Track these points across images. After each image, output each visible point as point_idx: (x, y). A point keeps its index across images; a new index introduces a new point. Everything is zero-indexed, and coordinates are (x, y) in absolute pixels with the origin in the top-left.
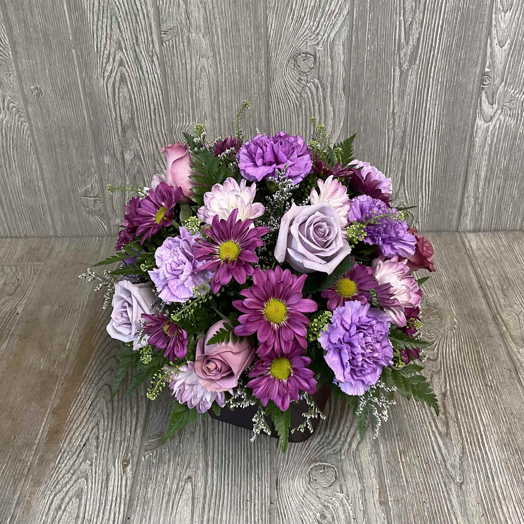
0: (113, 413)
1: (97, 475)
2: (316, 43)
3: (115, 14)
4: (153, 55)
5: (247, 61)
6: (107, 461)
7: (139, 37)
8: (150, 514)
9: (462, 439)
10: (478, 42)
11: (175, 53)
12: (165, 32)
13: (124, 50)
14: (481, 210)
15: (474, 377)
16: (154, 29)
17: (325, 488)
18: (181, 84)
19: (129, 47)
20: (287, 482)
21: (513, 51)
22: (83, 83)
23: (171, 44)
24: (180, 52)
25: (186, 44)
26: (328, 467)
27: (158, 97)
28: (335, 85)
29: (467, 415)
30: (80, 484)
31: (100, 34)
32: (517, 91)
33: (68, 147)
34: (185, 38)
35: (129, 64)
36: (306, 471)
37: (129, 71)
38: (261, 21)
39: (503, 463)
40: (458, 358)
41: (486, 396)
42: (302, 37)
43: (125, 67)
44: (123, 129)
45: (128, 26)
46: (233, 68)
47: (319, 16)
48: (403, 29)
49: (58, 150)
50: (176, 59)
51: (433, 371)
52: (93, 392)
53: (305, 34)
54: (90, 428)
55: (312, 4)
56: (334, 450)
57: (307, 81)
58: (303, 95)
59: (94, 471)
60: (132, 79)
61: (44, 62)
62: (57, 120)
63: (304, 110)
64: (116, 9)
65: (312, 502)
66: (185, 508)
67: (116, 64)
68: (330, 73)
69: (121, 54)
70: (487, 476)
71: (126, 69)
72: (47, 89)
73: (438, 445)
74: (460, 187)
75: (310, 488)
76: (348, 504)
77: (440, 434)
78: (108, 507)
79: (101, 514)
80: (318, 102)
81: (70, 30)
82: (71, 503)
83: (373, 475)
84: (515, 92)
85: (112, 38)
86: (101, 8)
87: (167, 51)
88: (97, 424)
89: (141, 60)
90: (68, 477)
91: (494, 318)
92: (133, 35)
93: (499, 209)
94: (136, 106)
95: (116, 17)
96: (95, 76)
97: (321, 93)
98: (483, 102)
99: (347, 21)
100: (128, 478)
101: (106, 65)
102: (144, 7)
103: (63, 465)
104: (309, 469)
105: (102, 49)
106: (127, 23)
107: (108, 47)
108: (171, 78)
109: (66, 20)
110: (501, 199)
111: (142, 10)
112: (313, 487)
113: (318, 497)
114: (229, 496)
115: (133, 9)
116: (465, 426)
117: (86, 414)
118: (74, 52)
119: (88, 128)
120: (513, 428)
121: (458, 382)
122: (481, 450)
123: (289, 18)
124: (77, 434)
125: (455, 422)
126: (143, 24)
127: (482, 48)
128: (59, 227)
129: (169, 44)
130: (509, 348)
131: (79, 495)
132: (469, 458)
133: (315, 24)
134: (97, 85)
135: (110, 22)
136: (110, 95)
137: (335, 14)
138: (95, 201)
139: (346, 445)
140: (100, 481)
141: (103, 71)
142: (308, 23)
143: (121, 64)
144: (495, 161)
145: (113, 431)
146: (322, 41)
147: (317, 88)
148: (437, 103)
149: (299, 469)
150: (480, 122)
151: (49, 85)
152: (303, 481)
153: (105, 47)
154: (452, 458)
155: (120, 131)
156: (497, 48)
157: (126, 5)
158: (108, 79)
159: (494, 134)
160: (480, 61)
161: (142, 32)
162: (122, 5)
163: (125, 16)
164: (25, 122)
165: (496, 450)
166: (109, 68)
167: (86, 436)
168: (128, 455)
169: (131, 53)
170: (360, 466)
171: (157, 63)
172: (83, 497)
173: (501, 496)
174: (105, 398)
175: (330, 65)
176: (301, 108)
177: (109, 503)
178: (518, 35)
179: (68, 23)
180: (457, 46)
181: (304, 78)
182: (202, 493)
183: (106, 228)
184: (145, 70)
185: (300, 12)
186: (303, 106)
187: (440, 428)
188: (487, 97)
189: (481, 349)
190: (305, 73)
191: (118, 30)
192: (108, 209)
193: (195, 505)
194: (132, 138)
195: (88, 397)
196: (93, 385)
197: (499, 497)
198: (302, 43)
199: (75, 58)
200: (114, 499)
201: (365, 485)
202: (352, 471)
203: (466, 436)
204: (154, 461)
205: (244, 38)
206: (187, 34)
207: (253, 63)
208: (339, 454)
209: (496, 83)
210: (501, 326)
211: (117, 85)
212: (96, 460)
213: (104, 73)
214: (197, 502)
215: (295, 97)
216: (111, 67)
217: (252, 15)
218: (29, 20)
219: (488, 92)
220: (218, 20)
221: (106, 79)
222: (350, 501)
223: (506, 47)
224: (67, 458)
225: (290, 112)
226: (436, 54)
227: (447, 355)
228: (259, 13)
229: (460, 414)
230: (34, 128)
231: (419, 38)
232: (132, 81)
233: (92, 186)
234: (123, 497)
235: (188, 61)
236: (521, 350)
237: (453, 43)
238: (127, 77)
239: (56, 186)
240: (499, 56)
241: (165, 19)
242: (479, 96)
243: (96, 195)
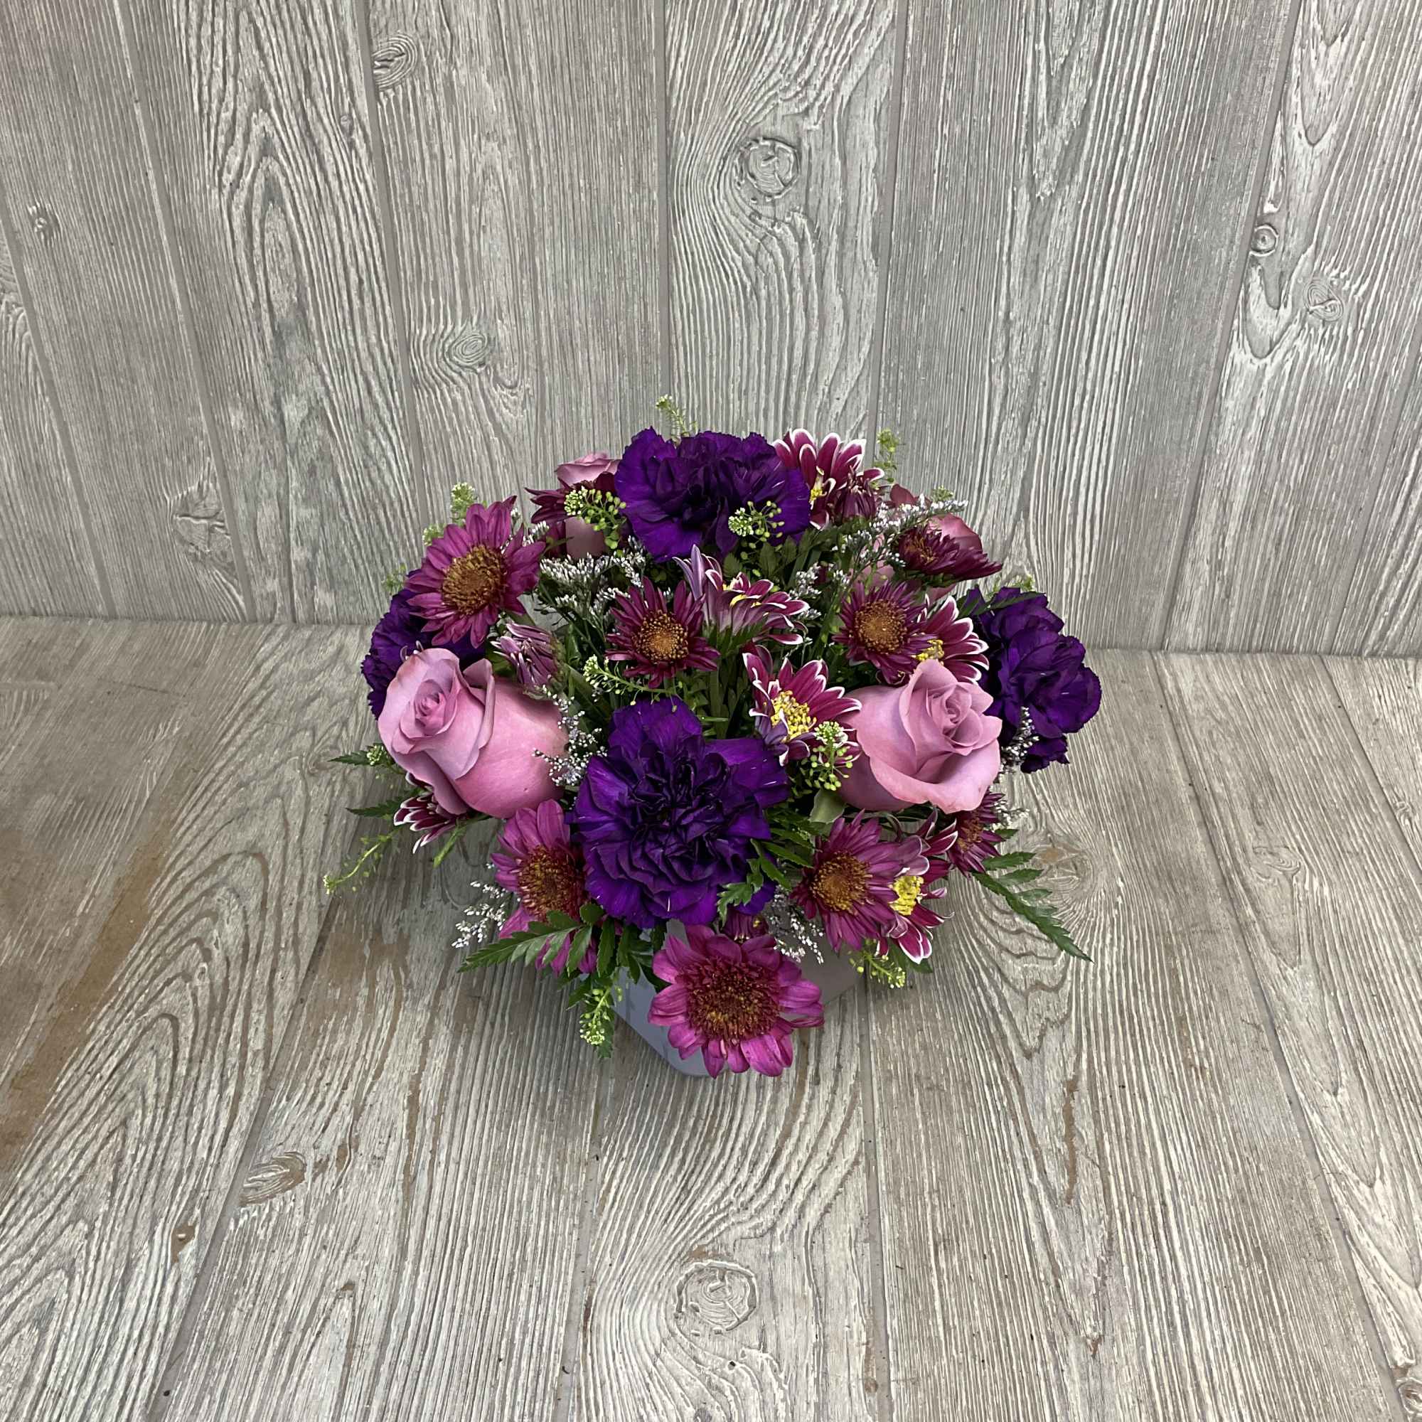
0: (170, 1096)
1: (100, 1263)
2: (802, 108)
4: (351, 128)
5: (610, 154)
6: (134, 1225)
7: (314, 75)
8: (227, 1383)
9: (1111, 1213)
10: (1249, 126)
11: (414, 125)
12: (386, 62)
13: (273, 111)
14: (1228, 597)
15: (1157, 1042)
16: (354, 52)
17: (719, 1332)
18: (432, 215)
19: (288, 102)
20: (616, 1310)
21: (1344, 158)
22: (167, 201)
23: (401, 97)
24: (427, 123)
25: (441, 99)
26: (733, 1272)
27: (368, 248)
28: (849, 233)
29: (1130, 1146)
30: (50, 1286)
31: (207, 62)
32: (1346, 272)
33: (133, 381)
34: (439, 80)
35: (289, 151)
36: (671, 1281)
37: (288, 171)
38: (650, 39)
39: (1217, 1289)
40: (1119, 984)
41: (1184, 1094)
42: (763, 90)
43: (277, 159)
44: (277, 334)
45: (282, 42)
46: (571, 175)
47: (810, 31)
48: (1043, 77)
49: (107, 387)
50: (416, 142)
51: (1047, 1019)
52: (126, 1033)
53: (771, 83)
54: (104, 1133)
56: (755, 1228)
57: (776, 220)
58: (761, 258)
59: (94, 1252)
60: (296, 195)
61: (60, 140)
62: (101, 302)
63: (764, 303)
65: (676, 1372)
66: (325, 1371)
67: (253, 151)
68: (840, 198)
69: (264, 121)
70: (1171, 1324)
71: (281, 166)
72: (70, 216)
73: (1043, 1225)
74: (1176, 533)
75: (677, 1331)
76: (775, 1385)
77: (1051, 1195)
78: (115, 1358)
79: (92, 1376)
80: (802, 281)
81: (126, 50)
82: (15, 1341)
83: (854, 1302)
84: (1342, 276)
85: (239, 76)
87: (391, 116)
88: (124, 1123)
89: (321, 142)
90: (20, 1266)
91: (1225, 881)
92: (298, 69)
93: (1275, 594)
94: (311, 272)
95: (249, 14)
96: (197, 183)
97: (813, 257)
98: (1252, 299)
99: (887, 44)
100: (183, 1279)
101: (226, 153)
103: (15, 1231)
104: (682, 1278)
105: (214, 106)
106: (280, 32)
107: (229, 98)
108: (402, 196)
109: (114, 19)
110: (1284, 568)
112: (684, 1328)
113: (695, 1359)
114: (452, 1343)
116: (1121, 1176)
117: (98, 1094)
118: (138, 112)
119: (183, 331)
120: (1253, 1188)
121: (1113, 1053)
122: (1158, 1247)
123: (726, 32)
124: (65, 1147)
125: (1094, 1162)
126: (324, 37)
127: (1259, 143)
128: (119, 593)
129: (395, 98)
130: (1258, 965)
131: (41, 1320)
132: (1126, 1269)
133: (800, 53)
134: (204, 207)
135: (233, 29)
136: (240, 237)
137: (854, 27)
138: (211, 530)
139: (791, 1215)
140: (106, 1283)
141: (218, 168)
142: (779, 48)
143: (267, 150)
144: (1274, 466)
145: (164, 1144)
146: (817, 104)
147: (802, 242)
148: (1128, 297)
149: (653, 1274)
150: (1240, 355)
151: (75, 204)
152: (658, 1312)
153: (221, 101)
154: (1078, 1267)
155: (268, 341)
156: (1300, 145)
158: (232, 193)
159: (1277, 390)
160: (1251, 182)
161: (320, 61)
163: (274, 12)
164: (18, 306)
165: (1201, 1248)
166: (234, 161)
167: (89, 1155)
168: (191, 1214)
169: (294, 122)
170: (820, 1276)
171: (363, 152)
172: (53, 1326)
173: (1204, 1383)
174: (156, 1052)
175: (838, 173)
176: (758, 298)
177: (119, 1346)
178: (1359, 112)
179: (121, 28)
180: (1193, 136)
181: (767, 210)
182: (378, 1331)
183: (242, 603)
184: (330, 169)
185: (759, 16)
186: (763, 293)
187: (1052, 1179)
188: (1265, 287)
189: (1182, 964)
190: (770, 196)
191: (256, 53)
192: (246, 553)
193: (354, 1364)
194: (299, 362)
195: (111, 1045)
196: (132, 1014)
197: (1198, 1385)
198: (763, 108)
199: (143, 131)
200: (136, 1334)
201: (829, 1329)
202: (798, 1289)
203: (1120, 1203)
204: (261, 1232)
205: (603, 88)
206: (444, 70)
207: (626, 163)
208: (768, 1237)
209: (1291, 246)
210: (1240, 905)
211: (257, 209)
212: (105, 1223)
213: (220, 175)
214: (362, 1357)
215: (740, 264)
216: (239, 159)
217: (623, 20)
218: (15, 18)
219: (1267, 270)
220: (529, 32)
221: (226, 191)
222: (782, 1376)
223: (1325, 144)
224: (29, 1213)
225: (726, 307)
226: (1131, 157)
227: (1091, 977)
228: (645, 15)
229: (1110, 1143)
230: (41, 324)
231: (1087, 107)
232: (298, 201)
233: (200, 487)
234: (161, 1329)
235: (449, 149)
236: (1290, 972)
237: (1179, 125)
238: (284, 188)
239: (108, 484)
240: (1304, 170)
241: (382, 23)
242: (1244, 280)
243: (211, 513)
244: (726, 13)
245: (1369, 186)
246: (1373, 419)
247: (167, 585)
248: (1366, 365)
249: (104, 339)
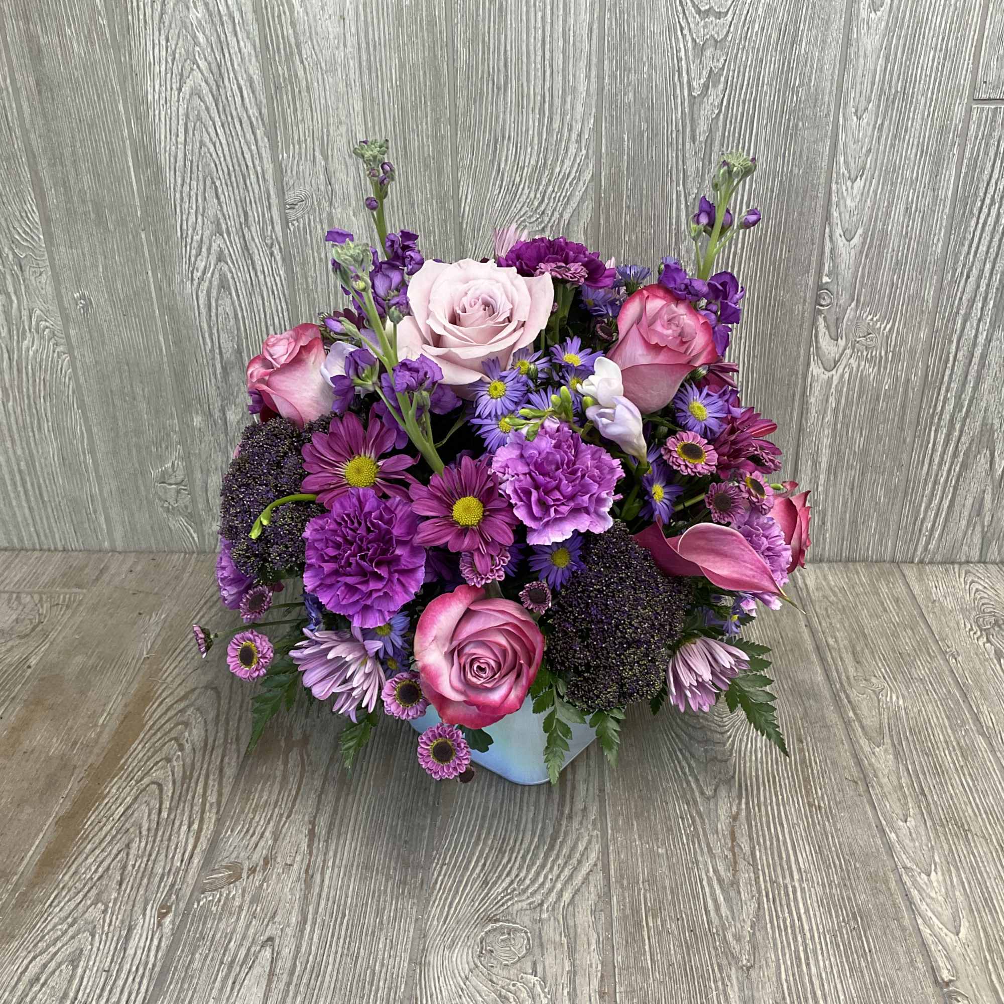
2: (541, 227)
3: (210, 174)
4: (272, 244)
7: (250, 213)
10: (809, 231)
11: (309, 242)
12: (293, 206)
13: (225, 235)
14: (824, 524)
16: (274, 200)
18: (320, 294)
19: (234, 229)
21: (869, 248)
22: (159, 289)
23: (301, 226)
24: (317, 241)
25: (326, 226)
27: (281, 315)
31: (187, 207)
32: (878, 317)
33: (134, 398)
34: (325, 215)
35: (234, 258)
37: (234, 270)
38: (449, 189)
42: (517, 217)
43: (227, 263)
44: (224, 368)
45: (231, 194)
47: (544, 183)
48: (683, 206)
50: (311, 252)
53: (522, 213)
55: (533, 162)
59: (108, 921)
60: (238, 284)
61: (96, 253)
62: (116, 351)
64: (213, 165)
67: (213, 259)
69: (219, 242)
71: (229, 267)
72: (100, 299)
78: (121, 983)
81: (137, 200)
84: (875, 319)
85: (205, 214)
86: (188, 163)
87: (296, 237)
89: (254, 252)
92: (240, 209)
93: (854, 522)
94: (246, 330)
95: (212, 179)
96: (178, 278)
98: (820, 335)
99: (590, 191)
100: (165, 936)
101: (196, 260)
105: (190, 232)
106: (230, 189)
107: (199, 227)
108: (302, 284)
109: (131, 183)
111: (254, 167)
115: (239, 165)
118: (143, 236)
119: (166, 366)
123: (494, 184)
126: (256, 191)
127: (816, 241)
129: (299, 227)
133: (538, 195)
134: (181, 292)
135: (202, 188)
136: (203, 310)
137: (570, 180)
138: (178, 491)
141: (191, 269)
142: (526, 193)
143: (220, 258)
146: (550, 225)
148: (744, 335)
150: (816, 369)
151: (103, 292)
153: (194, 229)
155: (218, 372)
156: (841, 242)
157: (228, 158)
158: (199, 284)
159: (842, 390)
160: (813, 264)
161: (254, 205)
162: (222, 159)
163: (227, 177)
164: (64, 353)
166: (201, 265)
169: (237, 240)
171: (278, 257)
177: (123, 975)
178: (875, 221)
179: (135, 188)
180: (775, 237)
183: (196, 539)
184: (259, 268)
185: (513, 175)
188: (828, 327)
191: (216, 201)
194: (238, 385)
199: (146, 247)
200: (134, 968)
206: (328, 209)
209: (841, 302)
211: (214, 292)
213: (192, 273)
216: (204, 263)
219: (828, 317)
221: (196, 283)
223: (857, 240)
226: (739, 251)
228: (446, 176)
232: (239, 288)
233: (173, 465)
237: (767, 232)
238: (231, 281)
240: (845, 255)
242: (814, 323)
243: (179, 481)
244: (494, 173)
245: (887, 265)
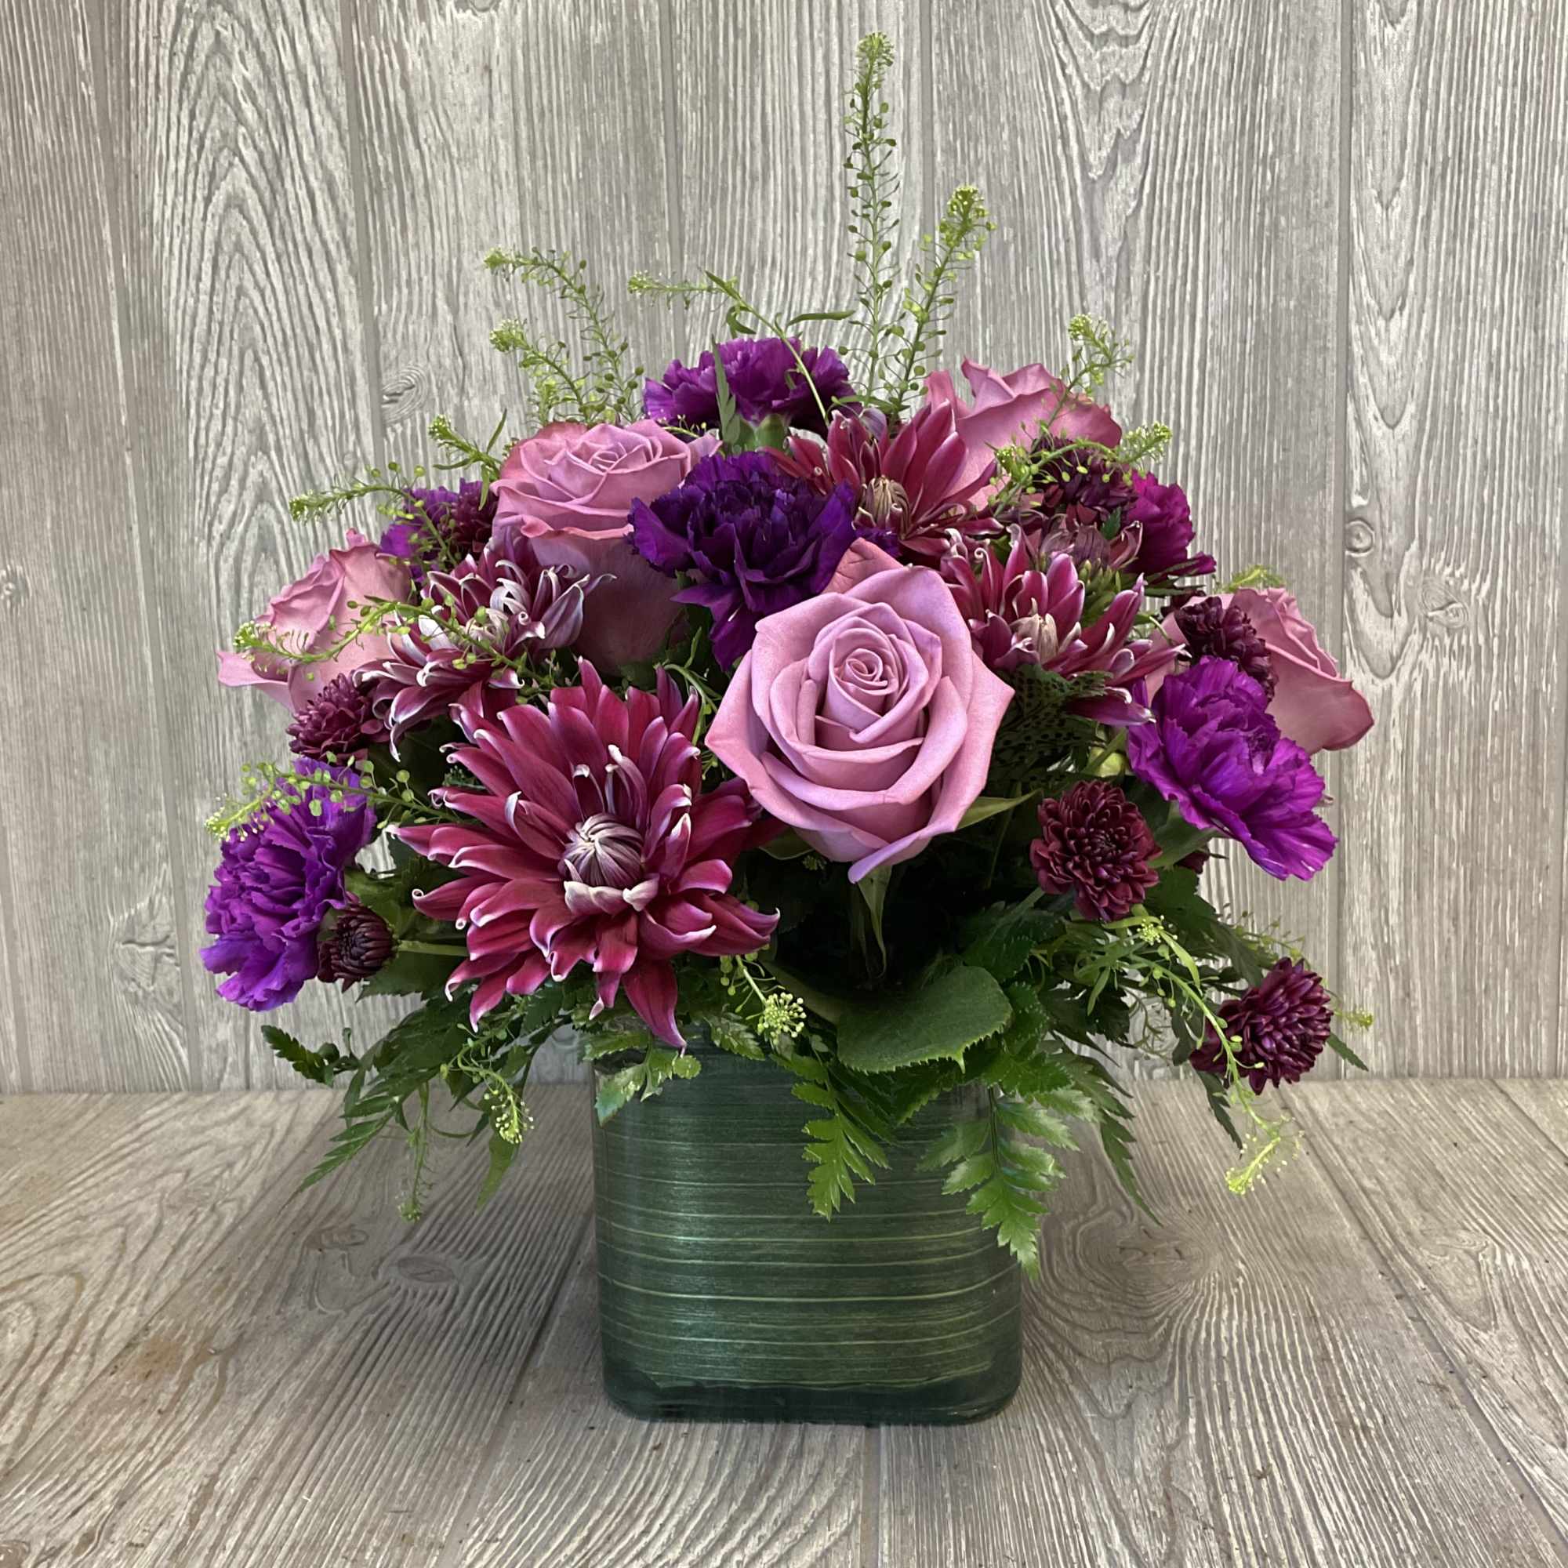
3: (253, 344)
4: (355, 468)
7: (319, 413)
10: (1317, 411)
11: (422, 460)
12: (394, 397)
13: (273, 454)
14: (1408, 995)
16: (362, 388)
19: (289, 442)
21: (1431, 439)
22: (149, 555)
23: (409, 432)
31: (208, 403)
32: (1462, 569)
33: (88, 771)
34: (450, 412)
35: (286, 495)
37: (285, 519)
43: (273, 505)
45: (287, 379)
49: (58, 780)
60: (291, 543)
61: (42, 495)
62: (64, 679)
64: (258, 328)
67: (249, 497)
69: (262, 465)
71: (277, 512)
72: (42, 579)
74: (1326, 908)
81: (123, 397)
84: (1457, 575)
85: (240, 417)
86: (215, 327)
87: (397, 453)
89: (321, 484)
92: (301, 405)
93: (1467, 989)
95: (255, 353)
96: (184, 535)
98: (1359, 607)
101: (218, 501)
102: (335, 321)
105: (210, 451)
106: (286, 369)
107: (227, 442)
109: (114, 364)
110: (1470, 949)
111: (329, 329)
115: (304, 328)
118: (128, 461)
119: (152, 707)
126: (331, 372)
127: (1332, 428)
128: (37, 1056)
129: (404, 433)
134: (189, 563)
135: (237, 369)
136: (227, 596)
138: (157, 959)
141: (209, 518)
143: (262, 496)
144: (1428, 814)
151: (49, 566)
153: (219, 445)
155: (246, 714)
156: (1378, 430)
157: (285, 315)
158: (222, 545)
159: (1411, 717)
160: (1332, 474)
161: (326, 398)
162: (274, 316)
166: (227, 509)
169: (294, 462)
178: (1436, 389)
179: (120, 373)
180: (1256, 426)
183: (185, 1059)
188: (1371, 591)
191: (259, 393)
192: (197, 990)
199: (131, 480)
206: (456, 400)
209: (1391, 542)
211: (248, 559)
213: (211, 525)
216: (232, 507)
217: (642, 339)
218: (11, 367)
219: (1370, 571)
221: (215, 544)
223: (1406, 425)
226: (1193, 453)
231: (1137, 404)
232: (292, 551)
233: (151, 902)
237: (1241, 418)
238: (279, 539)
239: (43, 906)
240: (1388, 455)
241: (393, 354)
242: (1345, 585)
243: (160, 936)
245: (1467, 469)
246: (1534, 746)
247: (96, 1037)
248: (1511, 680)
249: (62, 720)
